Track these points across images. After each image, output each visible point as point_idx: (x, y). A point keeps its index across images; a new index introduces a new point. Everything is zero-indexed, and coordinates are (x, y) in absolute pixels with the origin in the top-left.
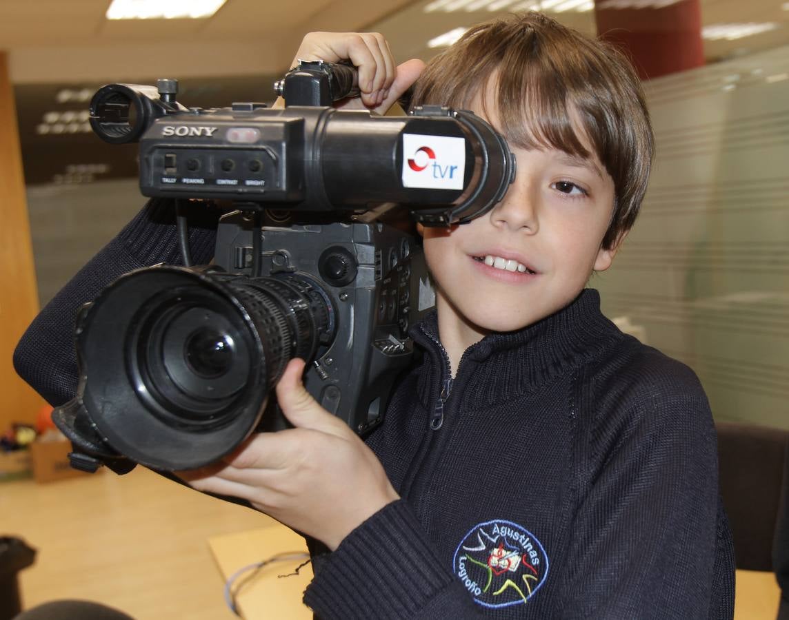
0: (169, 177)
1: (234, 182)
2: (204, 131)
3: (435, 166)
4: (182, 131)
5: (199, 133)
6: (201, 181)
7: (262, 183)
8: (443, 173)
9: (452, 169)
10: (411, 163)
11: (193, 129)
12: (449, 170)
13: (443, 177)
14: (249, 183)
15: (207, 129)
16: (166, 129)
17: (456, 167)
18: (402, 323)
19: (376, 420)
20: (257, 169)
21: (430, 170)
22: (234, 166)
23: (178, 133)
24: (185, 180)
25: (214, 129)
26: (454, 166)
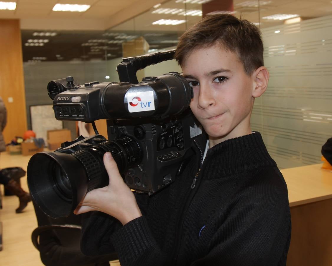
0: (61, 114)
1: (76, 116)
2: (67, 98)
3: (141, 103)
4: (62, 98)
5: (65, 99)
6: (68, 116)
7: (83, 116)
8: (145, 105)
9: (149, 103)
10: (131, 104)
11: (65, 98)
12: (148, 103)
13: (145, 107)
14: (80, 116)
15: (68, 97)
16: (58, 99)
17: (150, 102)
18: (179, 145)
19: (170, 182)
20: (81, 111)
21: (139, 105)
22: (75, 111)
23: (61, 100)
24: (65, 115)
25: (69, 97)
26: (149, 102)
